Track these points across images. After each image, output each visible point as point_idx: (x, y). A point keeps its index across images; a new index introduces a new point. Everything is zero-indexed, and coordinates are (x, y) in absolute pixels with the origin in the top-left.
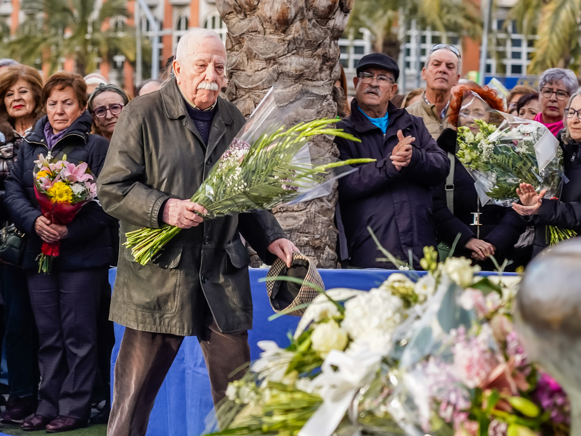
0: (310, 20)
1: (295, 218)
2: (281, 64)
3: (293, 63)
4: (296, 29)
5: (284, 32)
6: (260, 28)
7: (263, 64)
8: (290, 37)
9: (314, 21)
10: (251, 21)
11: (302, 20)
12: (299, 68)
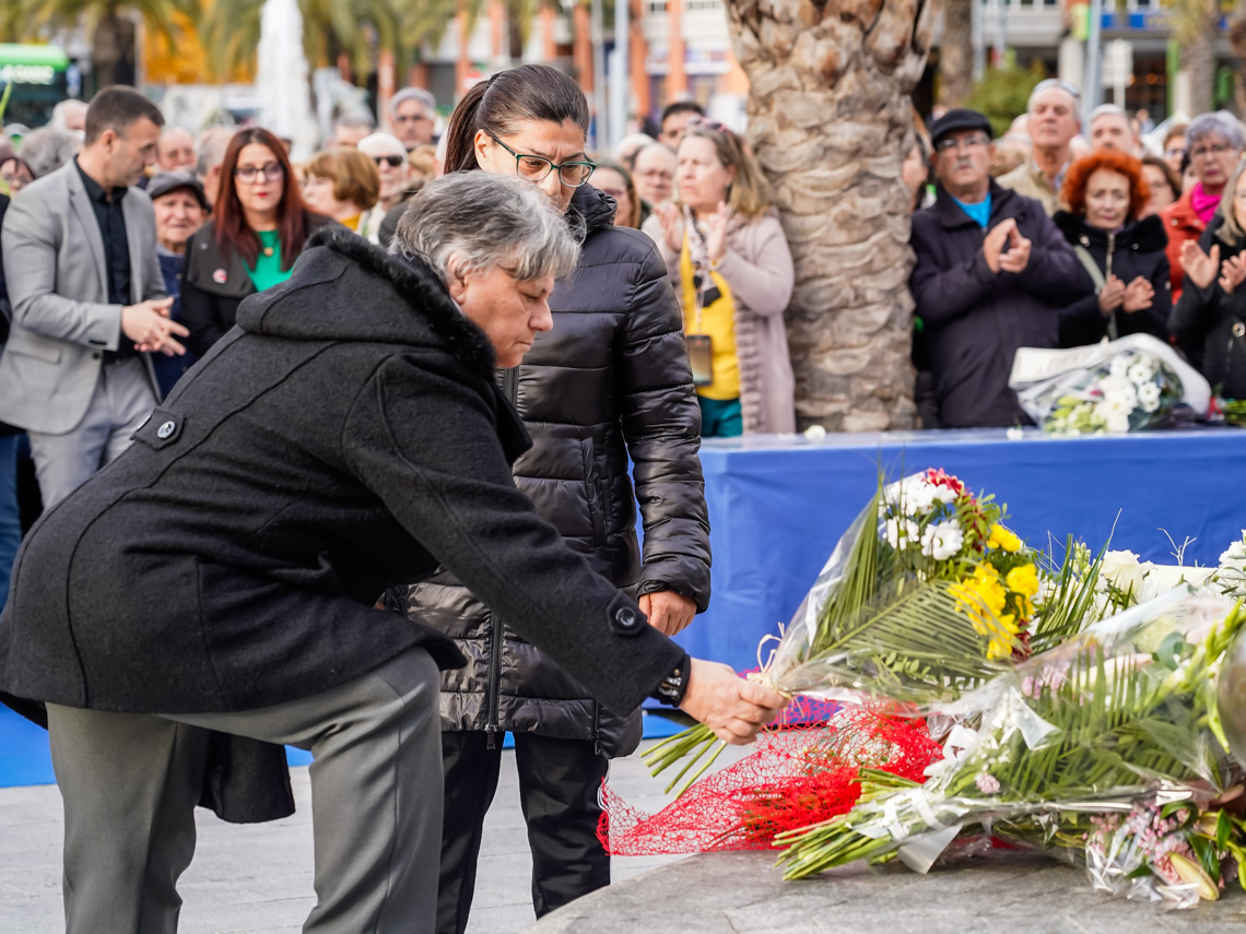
0: (869, 69)
1: (854, 357)
2: (828, 135)
3: (846, 133)
4: (848, 84)
5: (832, 87)
6: (797, 83)
7: (801, 135)
8: (840, 95)
9: (875, 70)
10: (783, 73)
11: (857, 70)
12: (855, 139)
